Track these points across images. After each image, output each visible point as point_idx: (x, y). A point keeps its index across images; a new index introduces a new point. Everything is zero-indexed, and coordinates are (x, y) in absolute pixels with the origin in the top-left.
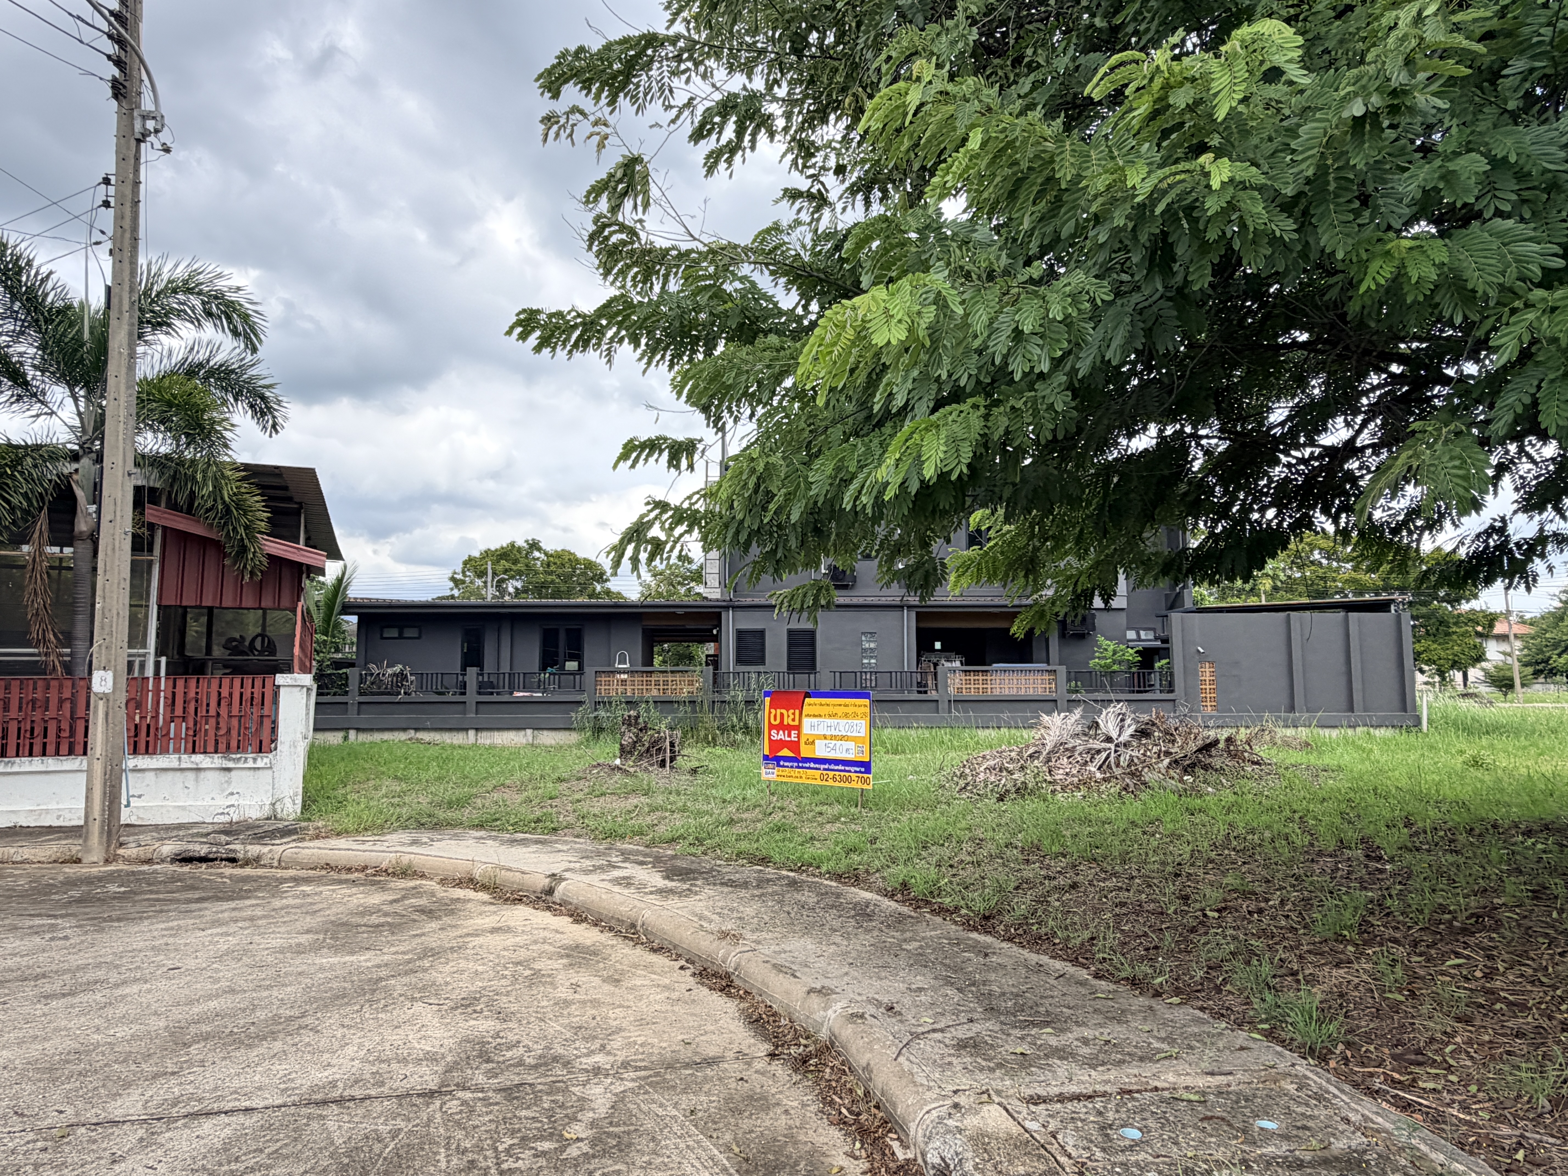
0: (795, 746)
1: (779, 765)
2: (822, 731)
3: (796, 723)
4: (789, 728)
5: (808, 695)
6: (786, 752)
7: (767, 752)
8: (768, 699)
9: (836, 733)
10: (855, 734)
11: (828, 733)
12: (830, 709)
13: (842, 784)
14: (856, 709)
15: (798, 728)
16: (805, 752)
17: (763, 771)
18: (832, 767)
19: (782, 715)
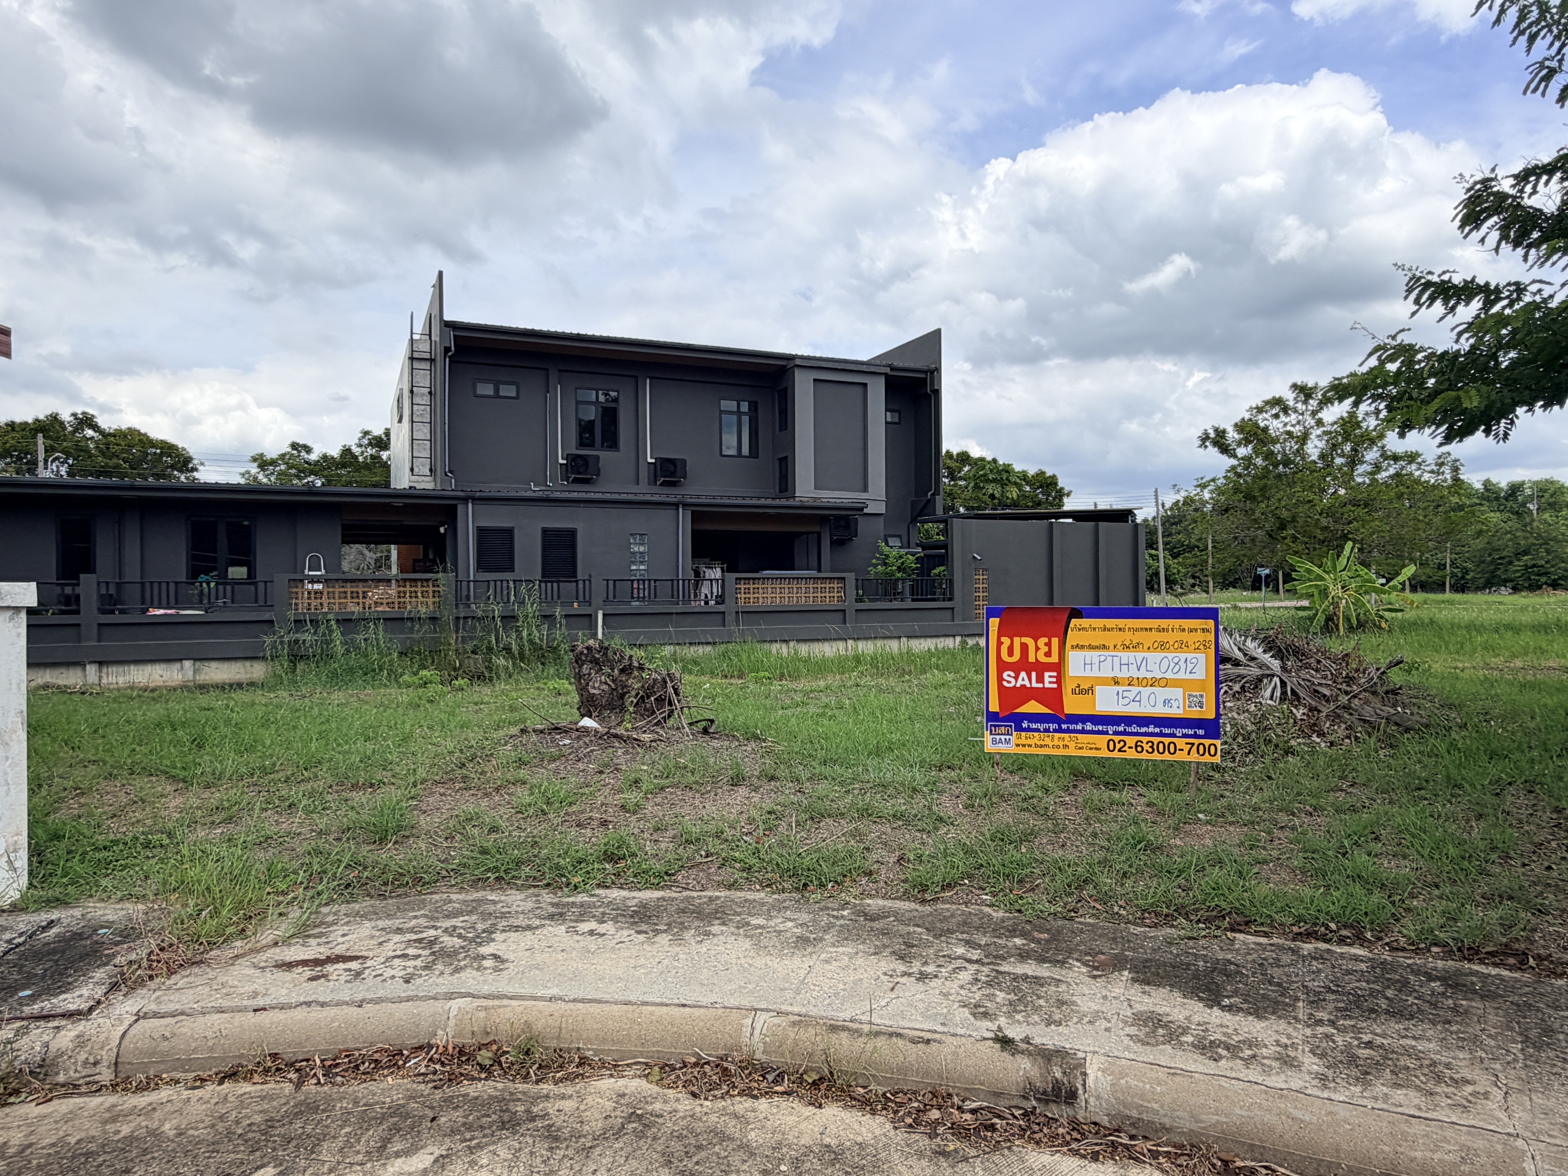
0: (1054, 697)
1: (1019, 729)
2: (1107, 673)
3: (1054, 658)
4: (1040, 669)
5: (1077, 613)
6: (1033, 707)
7: (994, 707)
8: (994, 622)
9: (1142, 674)
10: (1181, 676)
11: (1124, 674)
12: (1127, 637)
13: (1156, 756)
14: (1185, 636)
15: (1058, 668)
16: (1072, 705)
17: (988, 738)
18: (1134, 729)
19: (1024, 647)
